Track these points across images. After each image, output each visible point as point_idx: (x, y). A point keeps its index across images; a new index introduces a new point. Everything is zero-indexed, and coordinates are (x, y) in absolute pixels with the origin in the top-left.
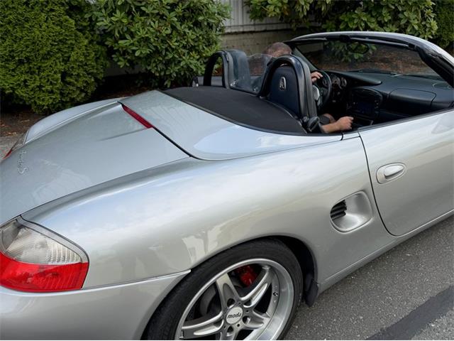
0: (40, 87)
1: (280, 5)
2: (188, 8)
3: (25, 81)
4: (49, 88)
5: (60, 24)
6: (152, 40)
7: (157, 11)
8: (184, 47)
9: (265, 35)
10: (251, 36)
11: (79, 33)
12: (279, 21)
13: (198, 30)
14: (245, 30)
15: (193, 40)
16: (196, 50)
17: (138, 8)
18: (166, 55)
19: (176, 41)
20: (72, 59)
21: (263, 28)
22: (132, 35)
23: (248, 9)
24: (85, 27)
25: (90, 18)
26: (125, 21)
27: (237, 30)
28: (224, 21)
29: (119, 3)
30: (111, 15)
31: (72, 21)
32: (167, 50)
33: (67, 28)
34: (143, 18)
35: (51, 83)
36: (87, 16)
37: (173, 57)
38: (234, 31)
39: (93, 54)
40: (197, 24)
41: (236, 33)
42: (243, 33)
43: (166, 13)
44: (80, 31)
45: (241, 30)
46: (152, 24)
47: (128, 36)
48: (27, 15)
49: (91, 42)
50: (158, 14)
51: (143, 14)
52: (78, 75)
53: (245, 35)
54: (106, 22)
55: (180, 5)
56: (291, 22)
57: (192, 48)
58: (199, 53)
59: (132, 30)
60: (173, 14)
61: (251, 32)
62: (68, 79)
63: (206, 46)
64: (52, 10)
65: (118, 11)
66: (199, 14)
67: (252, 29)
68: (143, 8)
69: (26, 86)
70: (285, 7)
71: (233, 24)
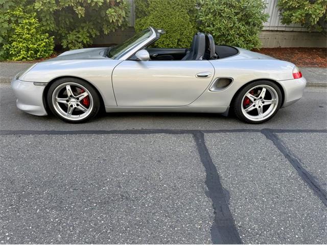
0: (168, 45)
1: (300, 17)
2: (245, 15)
3: (163, 41)
4: (171, 45)
5: (184, 17)
6: (222, 29)
7: (228, 16)
8: (238, 34)
9: (292, 34)
10: (282, 33)
11: (190, 23)
12: (301, 26)
13: (247, 27)
14: (279, 30)
15: (243, 31)
16: (244, 37)
17: (219, 13)
18: (227, 37)
19: (234, 31)
20: (184, 34)
21: (291, 29)
22: (214, 26)
23: (281, 17)
24: (193, 20)
25: (196, 16)
26: (212, 19)
27: (273, 29)
28: (263, 23)
29: (212, 11)
30: (206, 16)
31: (189, 17)
32: (228, 34)
33: (186, 20)
34: (220, 18)
35: (173, 44)
36: (195, 15)
37: (231, 39)
38: (271, 29)
39: (193, 33)
40: (248, 23)
41: (272, 31)
42: (277, 31)
43: (232, 17)
44: (190, 21)
45: (276, 29)
46: (224, 21)
47: (211, 26)
48: (172, 13)
49: (193, 27)
50: (229, 17)
51: (221, 16)
52: (184, 42)
53: (278, 33)
54: (204, 18)
55: (241, 13)
56: (308, 28)
57: (242, 35)
58: (245, 38)
59: (214, 23)
60: (236, 17)
61: (283, 31)
62: (180, 43)
63: (250, 35)
64: (182, 11)
65: (210, 14)
66: (250, 18)
67: (284, 29)
68: (222, 14)
69: (163, 43)
70: (303, 18)
71: (271, 25)
